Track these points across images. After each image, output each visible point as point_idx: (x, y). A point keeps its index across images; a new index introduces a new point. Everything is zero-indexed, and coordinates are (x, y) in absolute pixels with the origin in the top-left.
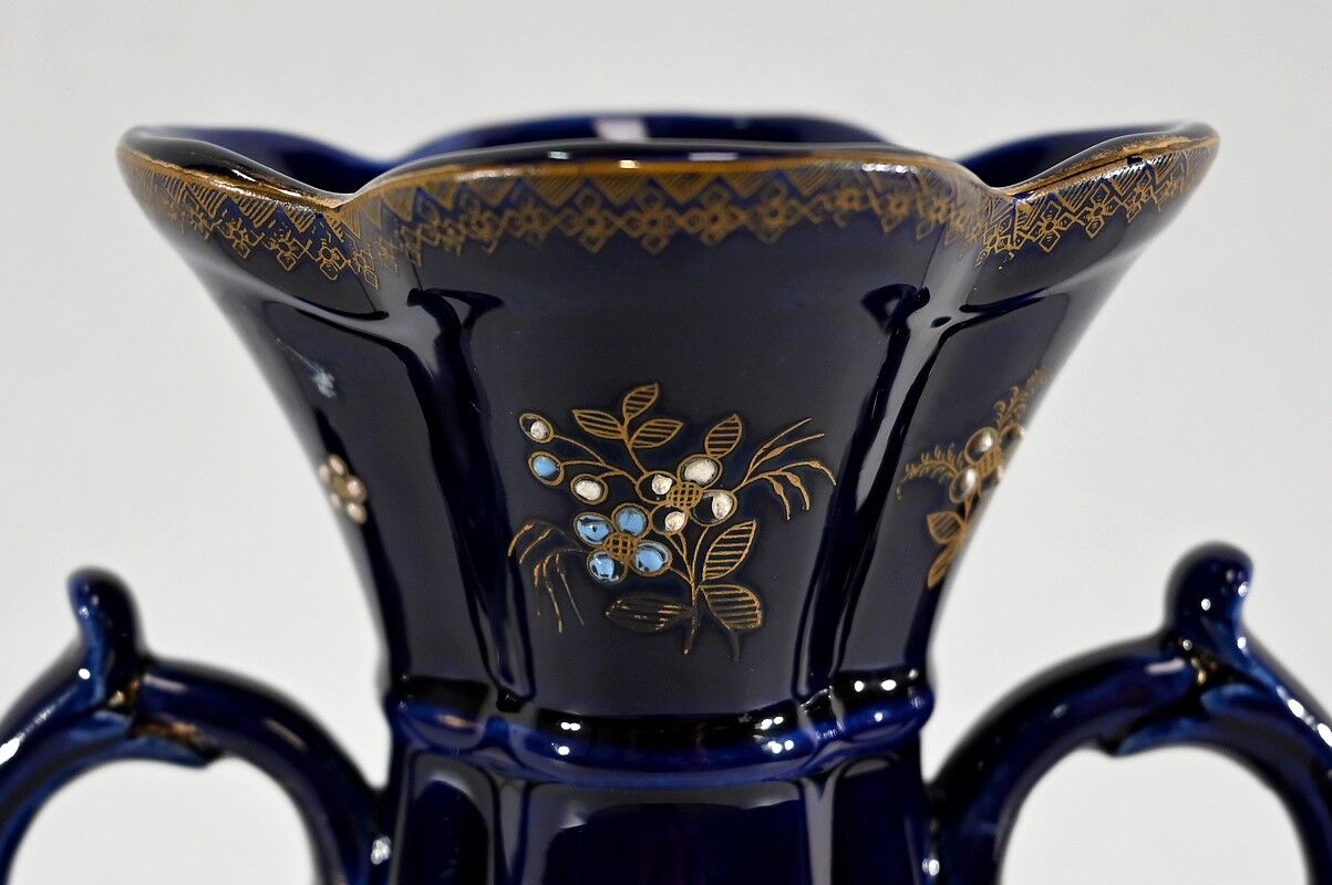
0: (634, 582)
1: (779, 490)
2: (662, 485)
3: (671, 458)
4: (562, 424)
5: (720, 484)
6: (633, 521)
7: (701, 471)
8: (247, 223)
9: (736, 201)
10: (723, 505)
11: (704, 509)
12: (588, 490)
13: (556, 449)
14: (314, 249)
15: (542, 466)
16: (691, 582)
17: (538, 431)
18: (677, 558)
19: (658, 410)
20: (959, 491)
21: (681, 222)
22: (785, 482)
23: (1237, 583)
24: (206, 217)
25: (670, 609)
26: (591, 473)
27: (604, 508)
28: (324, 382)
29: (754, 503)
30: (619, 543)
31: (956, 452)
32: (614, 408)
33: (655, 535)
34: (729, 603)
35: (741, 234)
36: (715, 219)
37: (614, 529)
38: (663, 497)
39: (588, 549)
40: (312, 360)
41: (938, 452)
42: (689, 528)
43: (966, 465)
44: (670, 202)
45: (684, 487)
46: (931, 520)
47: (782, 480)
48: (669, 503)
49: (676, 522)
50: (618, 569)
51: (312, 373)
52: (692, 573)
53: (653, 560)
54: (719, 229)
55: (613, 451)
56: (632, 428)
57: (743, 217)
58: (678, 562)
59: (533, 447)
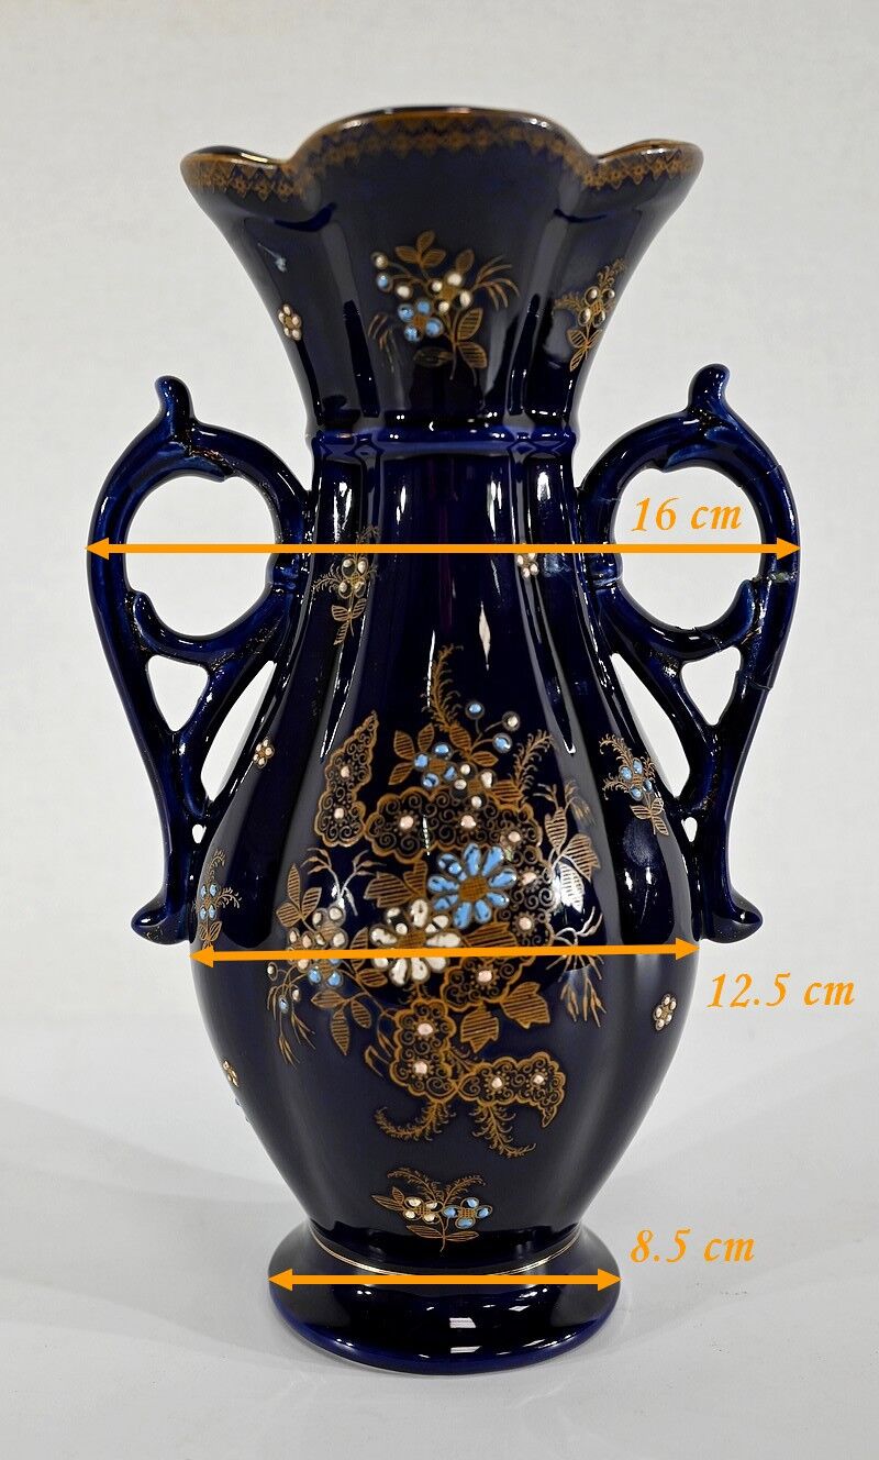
0: (426, 341)
1: (492, 293)
2: (438, 286)
3: (440, 272)
4: (391, 257)
5: (465, 286)
6: (424, 307)
7: (455, 279)
8: (245, 178)
9: (464, 130)
10: (466, 299)
11: (456, 301)
12: (403, 291)
13: (389, 271)
14: (276, 187)
15: (382, 280)
16: (452, 339)
17: (380, 261)
18: (446, 328)
19: (435, 245)
20: (583, 320)
21: (440, 141)
22: (496, 289)
23: (720, 380)
24: (225, 179)
25: (443, 355)
26: (404, 282)
27: (411, 301)
28: (281, 263)
29: (481, 299)
30: (419, 320)
31: (580, 298)
32: (413, 244)
33: (435, 315)
34: (471, 353)
35: (467, 148)
36: (455, 140)
37: (416, 312)
38: (437, 293)
39: (404, 324)
40: (275, 252)
41: (570, 295)
42: (451, 311)
43: (585, 306)
44: (435, 131)
45: (448, 287)
46: (569, 332)
47: (493, 288)
48: (440, 297)
49: (445, 306)
50: (418, 334)
51: (275, 260)
52: (453, 334)
53: (434, 328)
54: (458, 145)
55: (414, 268)
56: (423, 254)
57: (468, 139)
58: (446, 330)
59: (378, 271)
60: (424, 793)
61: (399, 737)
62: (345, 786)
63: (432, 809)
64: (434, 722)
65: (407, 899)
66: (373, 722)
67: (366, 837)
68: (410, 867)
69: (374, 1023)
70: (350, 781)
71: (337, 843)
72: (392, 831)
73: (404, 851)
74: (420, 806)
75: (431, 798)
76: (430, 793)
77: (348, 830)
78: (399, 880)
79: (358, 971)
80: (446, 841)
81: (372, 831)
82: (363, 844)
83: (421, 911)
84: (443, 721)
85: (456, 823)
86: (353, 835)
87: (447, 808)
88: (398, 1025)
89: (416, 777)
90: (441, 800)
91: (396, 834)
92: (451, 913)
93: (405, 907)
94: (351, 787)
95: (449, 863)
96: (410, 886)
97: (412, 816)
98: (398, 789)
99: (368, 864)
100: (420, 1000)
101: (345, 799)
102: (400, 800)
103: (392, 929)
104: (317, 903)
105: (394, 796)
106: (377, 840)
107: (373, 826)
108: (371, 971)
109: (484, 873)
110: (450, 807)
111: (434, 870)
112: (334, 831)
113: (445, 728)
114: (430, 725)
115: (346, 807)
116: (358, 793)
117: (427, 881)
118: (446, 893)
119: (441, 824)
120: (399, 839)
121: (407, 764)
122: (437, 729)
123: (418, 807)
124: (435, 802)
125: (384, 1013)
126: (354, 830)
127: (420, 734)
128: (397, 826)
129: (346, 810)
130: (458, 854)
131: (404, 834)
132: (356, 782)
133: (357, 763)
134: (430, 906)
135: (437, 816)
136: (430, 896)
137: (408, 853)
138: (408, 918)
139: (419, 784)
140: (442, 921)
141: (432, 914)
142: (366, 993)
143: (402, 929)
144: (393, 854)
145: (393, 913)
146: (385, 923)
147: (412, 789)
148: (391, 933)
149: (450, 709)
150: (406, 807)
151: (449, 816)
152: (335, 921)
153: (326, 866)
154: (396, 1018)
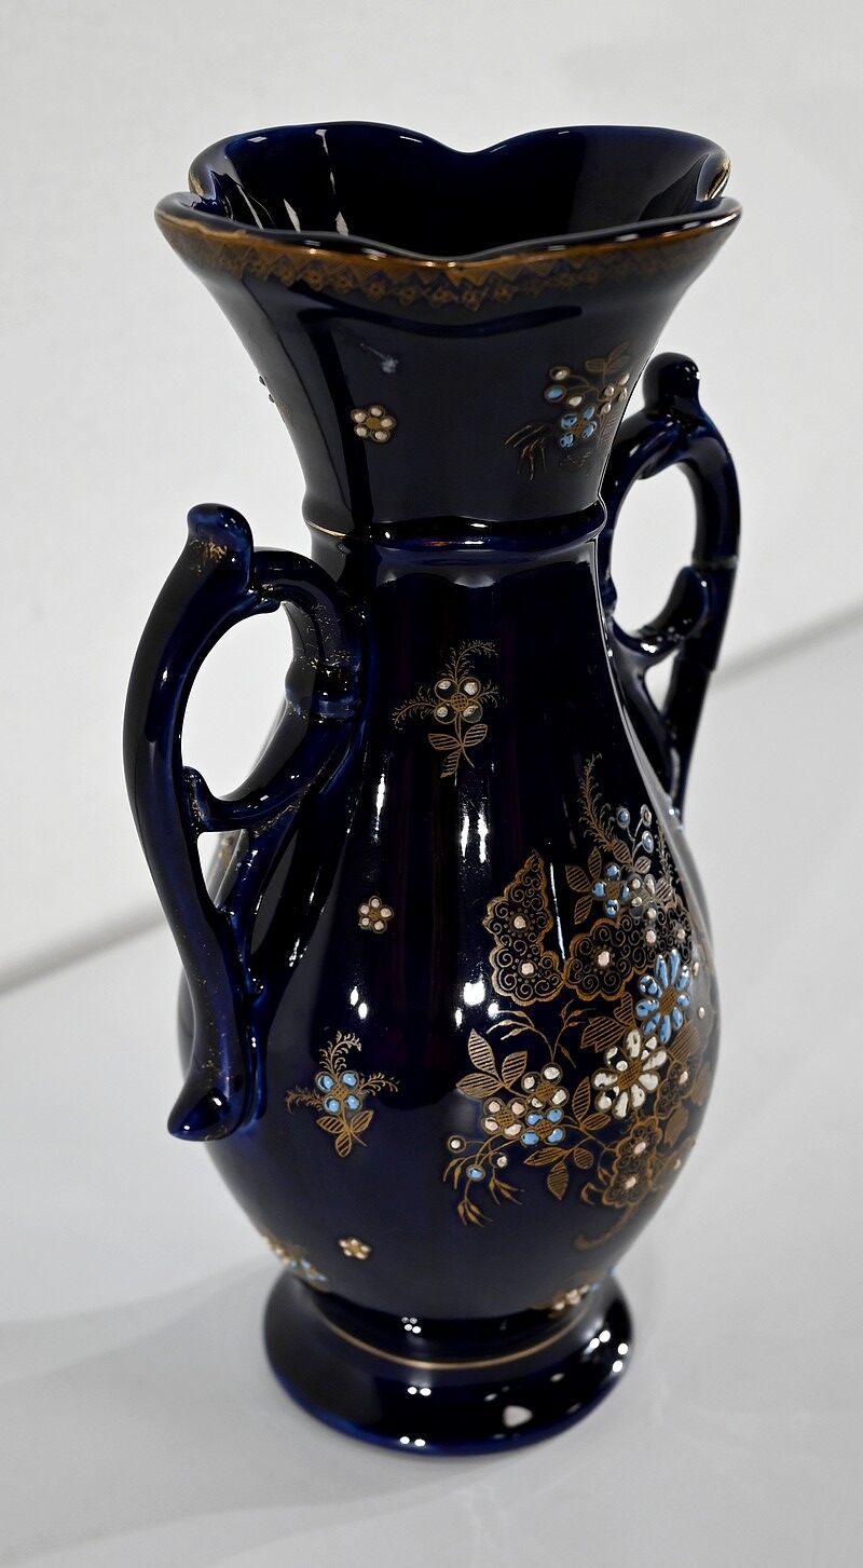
12: (575, 401)
17: (560, 375)
60: (611, 923)
61: (571, 871)
62: (524, 938)
63: (621, 936)
64: (598, 844)
65: (622, 1034)
66: (536, 861)
67: (567, 985)
68: (617, 1003)
69: (596, 1160)
70: (529, 931)
71: (535, 1000)
72: (592, 972)
73: (608, 989)
74: (610, 937)
75: (618, 924)
76: (615, 920)
77: (545, 985)
78: (611, 1019)
79: (582, 1120)
80: (639, 964)
81: (572, 978)
82: (566, 994)
83: (636, 1042)
84: (604, 840)
85: (642, 942)
86: (552, 988)
87: (633, 930)
88: (617, 1154)
89: (598, 908)
90: (626, 923)
91: (598, 974)
92: (657, 1032)
93: (621, 1043)
94: (532, 938)
95: (648, 985)
96: (621, 1021)
97: (607, 950)
98: (585, 927)
99: (577, 1013)
100: (639, 1124)
101: (529, 951)
102: (591, 938)
103: (612, 1070)
104: (524, 1067)
105: (584, 936)
106: (580, 986)
107: (572, 973)
108: (597, 1115)
109: (673, 982)
110: (634, 928)
111: (638, 997)
112: (525, 989)
113: (608, 847)
114: (595, 849)
115: (534, 960)
116: (543, 942)
117: (635, 1010)
118: (652, 1014)
119: (633, 948)
120: (601, 977)
121: (586, 898)
122: (601, 850)
123: (609, 940)
124: (621, 928)
125: (606, 1149)
126: (551, 982)
127: (590, 861)
128: (597, 965)
129: (535, 963)
130: (651, 972)
131: (605, 972)
132: (537, 931)
133: (530, 910)
134: (642, 1033)
135: (627, 942)
136: (639, 1023)
137: (612, 990)
138: (625, 1053)
139: (603, 914)
140: (652, 1043)
141: (644, 1040)
142: (591, 1137)
143: (622, 1066)
144: (599, 995)
145: (612, 1053)
146: (605, 1066)
147: (599, 922)
148: (612, 1073)
149: (606, 826)
150: (600, 943)
151: (636, 937)
152: (552, 1081)
153: (528, 1027)
154: (617, 1150)
